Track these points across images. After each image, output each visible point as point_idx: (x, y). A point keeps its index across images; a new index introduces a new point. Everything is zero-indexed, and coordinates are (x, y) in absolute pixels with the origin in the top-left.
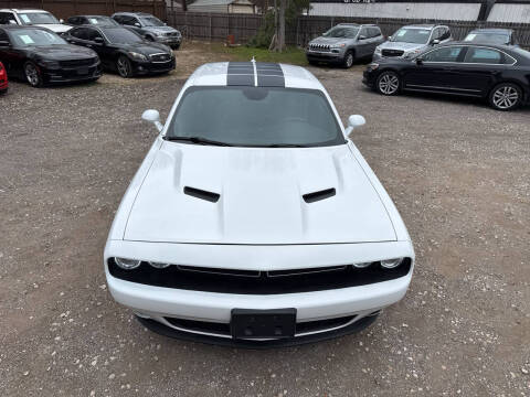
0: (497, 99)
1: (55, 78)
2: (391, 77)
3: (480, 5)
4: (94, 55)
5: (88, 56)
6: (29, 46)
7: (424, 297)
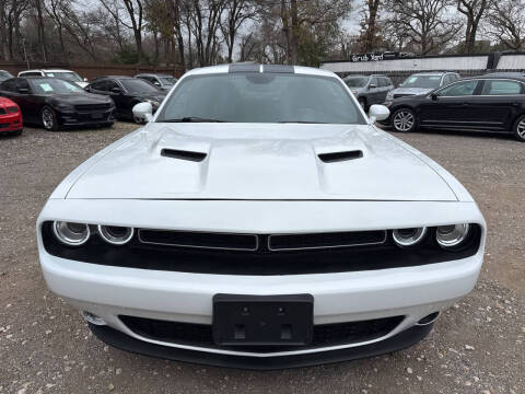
0: (521, 130)
1: (69, 121)
2: (405, 114)
3: (487, 58)
4: (110, 101)
5: (104, 102)
6: (48, 93)
7: (488, 313)
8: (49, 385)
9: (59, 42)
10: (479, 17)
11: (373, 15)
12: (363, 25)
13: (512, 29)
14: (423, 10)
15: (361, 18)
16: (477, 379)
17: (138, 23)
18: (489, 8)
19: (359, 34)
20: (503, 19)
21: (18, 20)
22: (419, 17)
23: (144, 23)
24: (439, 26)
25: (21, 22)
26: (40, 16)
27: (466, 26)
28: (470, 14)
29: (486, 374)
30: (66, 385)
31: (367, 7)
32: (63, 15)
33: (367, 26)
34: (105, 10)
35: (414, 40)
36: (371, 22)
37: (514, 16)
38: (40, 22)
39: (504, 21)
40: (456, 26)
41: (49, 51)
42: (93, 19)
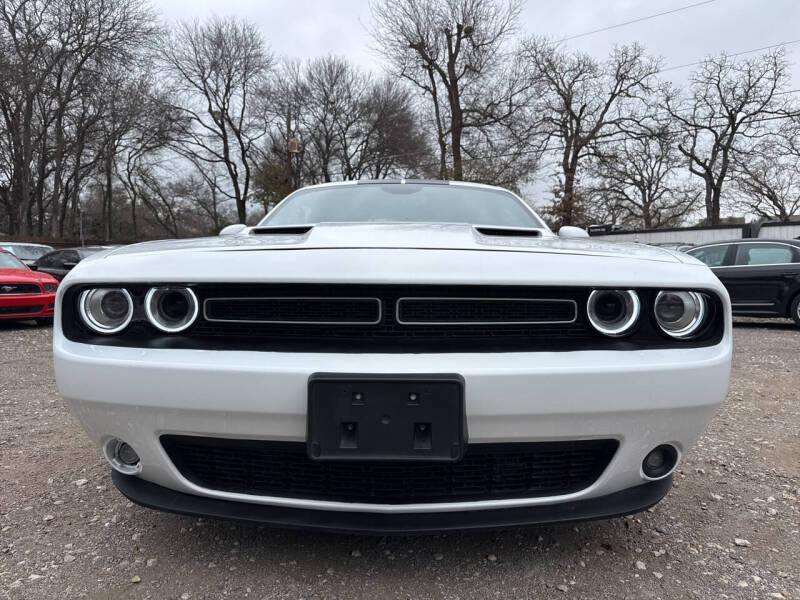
3: (740, 230)
7: (771, 505)
8: (34, 577)
9: (130, 220)
10: (721, 179)
11: (570, 179)
12: (556, 193)
13: (772, 197)
14: (641, 175)
15: (552, 183)
16: (757, 579)
17: (242, 192)
18: (733, 170)
19: (552, 204)
20: (757, 184)
21: (77, 189)
22: (636, 183)
23: (250, 192)
24: (666, 195)
25: (81, 195)
26: (109, 185)
27: (704, 193)
28: (708, 176)
29: (774, 573)
30: (62, 577)
31: (561, 169)
32: (140, 183)
33: (562, 194)
34: (198, 178)
35: (632, 213)
36: (568, 188)
37: (772, 180)
38: (108, 193)
39: (759, 187)
40: (690, 195)
41: (114, 231)
42: (181, 190)
